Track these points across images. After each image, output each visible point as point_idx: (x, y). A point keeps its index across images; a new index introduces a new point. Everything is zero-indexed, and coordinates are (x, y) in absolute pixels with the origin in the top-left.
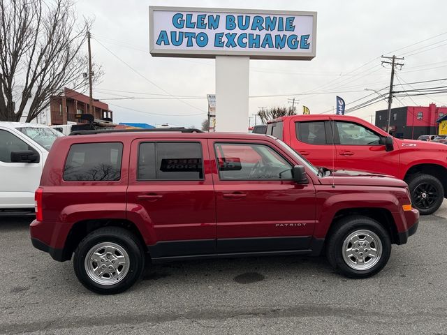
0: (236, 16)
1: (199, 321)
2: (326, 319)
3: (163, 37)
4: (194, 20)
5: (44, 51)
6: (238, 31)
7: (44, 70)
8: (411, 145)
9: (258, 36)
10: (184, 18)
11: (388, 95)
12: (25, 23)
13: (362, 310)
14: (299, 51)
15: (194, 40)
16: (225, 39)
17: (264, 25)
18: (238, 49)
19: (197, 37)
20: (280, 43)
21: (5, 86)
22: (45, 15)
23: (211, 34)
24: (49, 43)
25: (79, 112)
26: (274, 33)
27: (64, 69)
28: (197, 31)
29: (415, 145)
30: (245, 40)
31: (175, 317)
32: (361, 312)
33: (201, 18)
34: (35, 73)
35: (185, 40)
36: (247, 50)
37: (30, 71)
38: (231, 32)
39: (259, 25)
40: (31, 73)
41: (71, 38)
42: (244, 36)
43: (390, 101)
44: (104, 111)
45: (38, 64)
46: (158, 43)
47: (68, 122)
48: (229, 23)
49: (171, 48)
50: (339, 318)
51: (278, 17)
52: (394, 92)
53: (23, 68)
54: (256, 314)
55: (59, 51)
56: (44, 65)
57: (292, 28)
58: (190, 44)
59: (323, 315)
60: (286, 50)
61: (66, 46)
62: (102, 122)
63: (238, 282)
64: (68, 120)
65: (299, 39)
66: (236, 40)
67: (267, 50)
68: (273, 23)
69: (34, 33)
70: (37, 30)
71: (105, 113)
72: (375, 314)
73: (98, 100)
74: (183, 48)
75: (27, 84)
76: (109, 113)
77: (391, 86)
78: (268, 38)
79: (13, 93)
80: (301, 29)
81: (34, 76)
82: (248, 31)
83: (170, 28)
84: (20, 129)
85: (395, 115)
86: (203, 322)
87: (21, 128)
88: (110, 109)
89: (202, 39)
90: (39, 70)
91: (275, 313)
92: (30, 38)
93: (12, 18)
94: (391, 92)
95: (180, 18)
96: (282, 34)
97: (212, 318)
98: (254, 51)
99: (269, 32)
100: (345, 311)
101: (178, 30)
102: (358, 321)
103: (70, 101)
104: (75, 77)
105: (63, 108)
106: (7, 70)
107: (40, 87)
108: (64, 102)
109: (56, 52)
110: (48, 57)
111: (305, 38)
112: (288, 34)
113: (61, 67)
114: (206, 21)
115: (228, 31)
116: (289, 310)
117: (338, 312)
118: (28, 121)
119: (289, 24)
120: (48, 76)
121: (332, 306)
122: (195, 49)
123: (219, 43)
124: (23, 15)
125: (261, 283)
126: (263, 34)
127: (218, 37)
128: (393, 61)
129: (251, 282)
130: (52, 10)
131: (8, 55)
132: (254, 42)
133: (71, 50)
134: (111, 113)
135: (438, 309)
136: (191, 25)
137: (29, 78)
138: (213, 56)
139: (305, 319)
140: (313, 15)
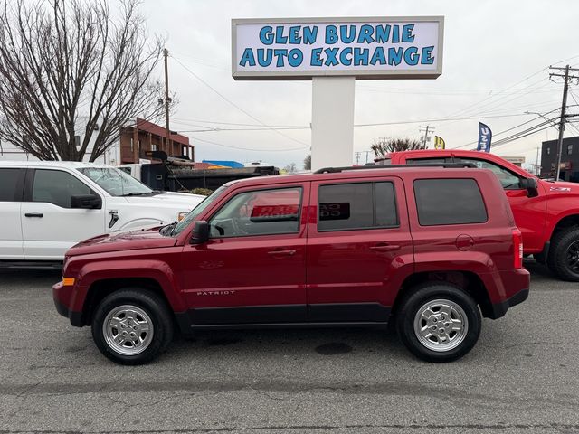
0: (338, 26)
1: (267, 392)
2: (417, 398)
3: (248, 56)
4: (286, 33)
5: (111, 78)
6: (341, 45)
7: (110, 100)
8: (564, 189)
9: (367, 50)
10: (274, 32)
11: (559, 120)
12: (89, 46)
13: (465, 392)
14: (420, 68)
15: (285, 59)
16: (324, 56)
17: (374, 36)
18: (340, 68)
19: (290, 55)
20: (395, 58)
21: (67, 119)
22: (111, 36)
23: (307, 50)
24: (115, 68)
25: (153, 148)
26: (387, 46)
27: (133, 98)
28: (289, 47)
29: (569, 189)
30: (349, 56)
31: (240, 386)
32: (463, 393)
33: (294, 30)
34: (100, 104)
35: (275, 59)
36: (352, 68)
37: (95, 101)
38: (332, 47)
39: (368, 36)
40: (96, 103)
41: (141, 61)
42: (348, 50)
43: (562, 128)
44: (183, 146)
45: (103, 93)
46: (243, 64)
47: (141, 160)
48: (329, 35)
49: (258, 69)
50: (433, 399)
51: (392, 25)
52: (568, 116)
53: (87, 98)
54: (334, 389)
55: (127, 77)
56: (110, 93)
57: (410, 38)
58: (280, 64)
59: (414, 394)
60: (403, 67)
61: (135, 70)
62: (177, 161)
63: (319, 352)
64: (141, 157)
65: (420, 52)
66: (338, 56)
67: (378, 68)
68: (386, 32)
69: (100, 56)
70: (103, 53)
71: (185, 149)
72: (479, 396)
73: (176, 133)
74: (272, 69)
75: (91, 117)
76: (190, 149)
77: (564, 107)
78: (379, 52)
79: (76, 128)
80: (422, 39)
81: (99, 107)
82: (354, 45)
83: (256, 45)
84: (82, 171)
85: (570, 147)
86: (271, 393)
87: (84, 169)
88: (190, 143)
89: (295, 56)
90: (105, 99)
91: (357, 388)
92: (95, 63)
93: (75, 41)
94: (563, 116)
95: (269, 31)
96: (397, 46)
97: (282, 390)
98: (361, 69)
99: (381, 45)
100: (443, 391)
101: (266, 47)
102: (456, 403)
103: (143, 134)
104: (145, 107)
105: (135, 143)
106: (69, 100)
107: (106, 120)
108: (136, 136)
109: (124, 77)
110: (114, 83)
111: (428, 50)
112: (406, 46)
113: (130, 95)
114: (301, 34)
115: (328, 46)
116: (375, 386)
117: (433, 392)
118: (92, 160)
119: (406, 34)
120: (114, 107)
121: (428, 386)
122: (287, 69)
123: (316, 60)
124: (87, 36)
125: (348, 355)
126: (372, 47)
127: (316, 52)
128: (567, 73)
129: (335, 353)
130: (119, 28)
131: (70, 84)
132: (361, 58)
133: (141, 75)
134: (193, 148)
135: (563, 395)
136: (282, 40)
137: (94, 109)
138: (309, 78)
139: (392, 398)
140: (438, 21)
